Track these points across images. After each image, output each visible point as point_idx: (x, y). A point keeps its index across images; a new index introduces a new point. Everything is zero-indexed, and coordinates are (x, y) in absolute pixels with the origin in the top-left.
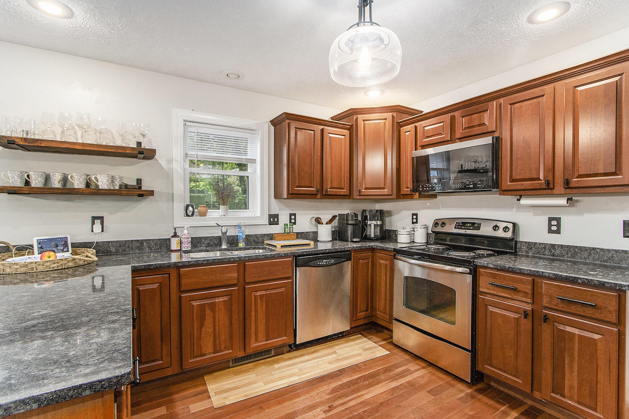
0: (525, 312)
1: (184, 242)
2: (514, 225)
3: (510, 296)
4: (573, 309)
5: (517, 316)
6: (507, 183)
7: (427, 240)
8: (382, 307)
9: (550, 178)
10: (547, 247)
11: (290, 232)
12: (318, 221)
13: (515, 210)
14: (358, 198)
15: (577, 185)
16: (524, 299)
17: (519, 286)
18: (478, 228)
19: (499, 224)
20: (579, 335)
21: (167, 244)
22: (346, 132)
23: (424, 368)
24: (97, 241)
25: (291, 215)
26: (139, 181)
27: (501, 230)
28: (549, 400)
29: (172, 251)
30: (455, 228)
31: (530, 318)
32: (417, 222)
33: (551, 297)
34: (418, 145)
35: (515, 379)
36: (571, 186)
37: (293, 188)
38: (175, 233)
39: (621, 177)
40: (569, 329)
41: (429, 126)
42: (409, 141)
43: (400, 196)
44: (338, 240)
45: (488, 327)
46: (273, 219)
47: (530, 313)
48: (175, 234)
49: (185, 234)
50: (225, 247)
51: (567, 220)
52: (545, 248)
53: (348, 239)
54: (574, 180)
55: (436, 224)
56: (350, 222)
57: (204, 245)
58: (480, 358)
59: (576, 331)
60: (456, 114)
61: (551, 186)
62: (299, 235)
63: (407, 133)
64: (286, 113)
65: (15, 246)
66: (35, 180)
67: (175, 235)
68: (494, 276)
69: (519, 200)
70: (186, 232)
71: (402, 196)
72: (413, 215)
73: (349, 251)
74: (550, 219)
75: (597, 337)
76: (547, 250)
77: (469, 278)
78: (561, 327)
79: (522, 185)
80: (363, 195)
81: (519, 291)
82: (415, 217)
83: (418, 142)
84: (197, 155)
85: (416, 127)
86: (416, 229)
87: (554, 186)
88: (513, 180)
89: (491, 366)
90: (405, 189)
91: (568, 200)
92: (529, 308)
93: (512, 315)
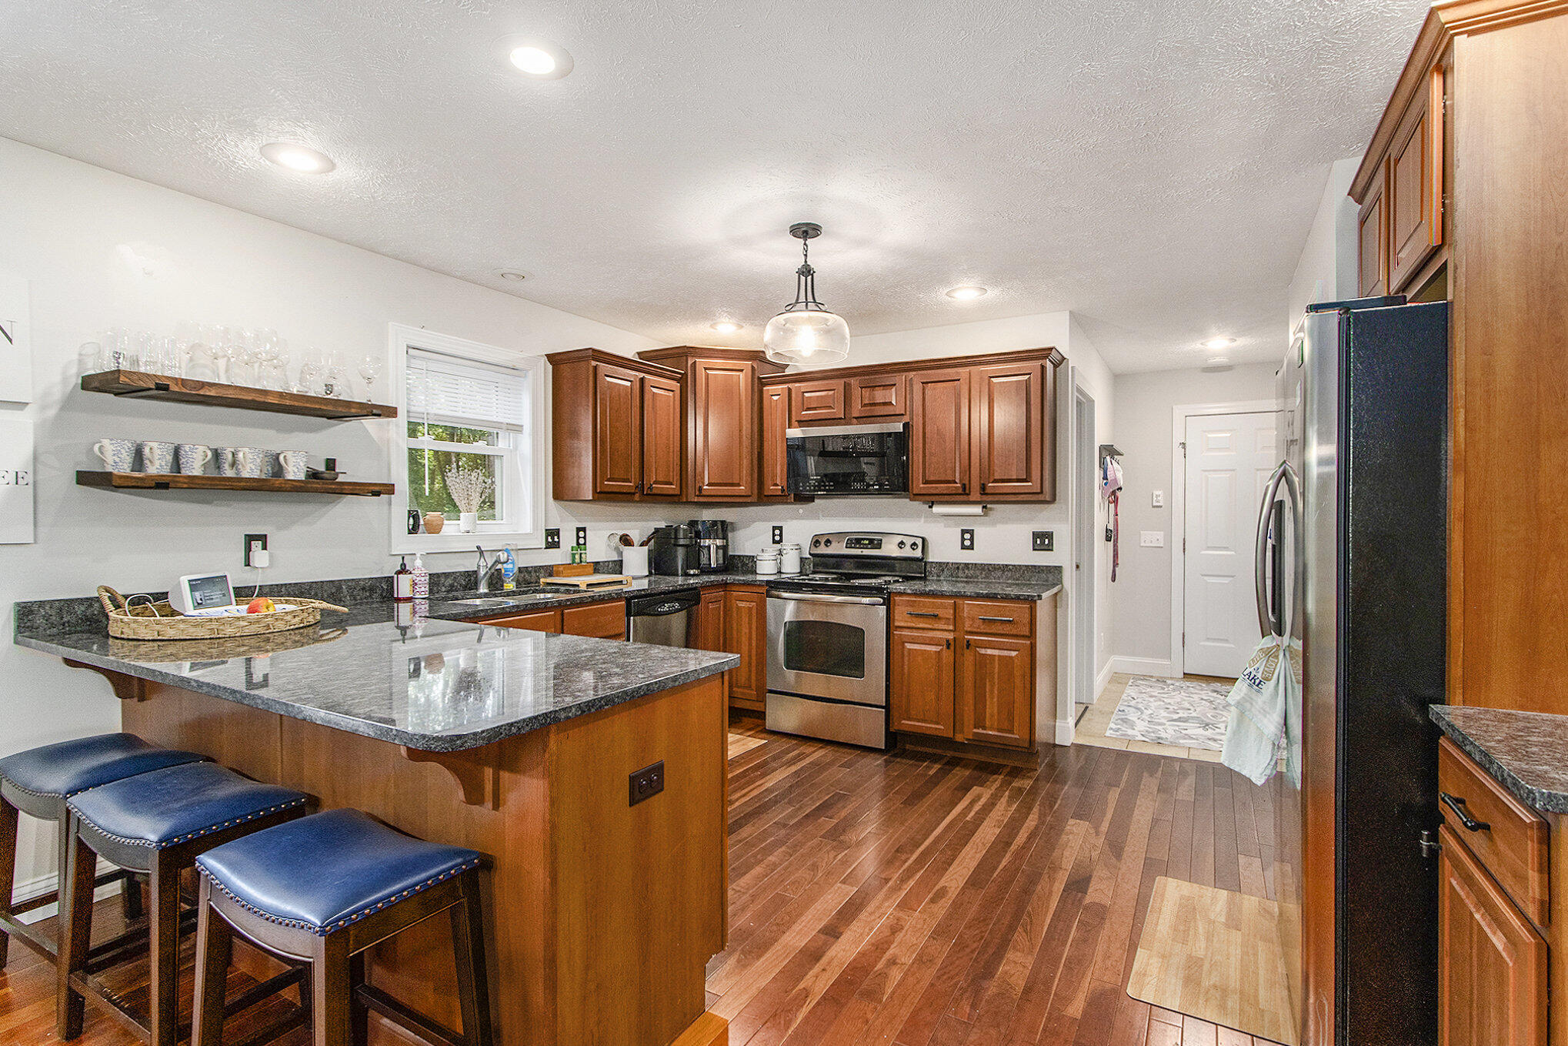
0: (948, 641)
1: (420, 582)
2: (924, 539)
3: (930, 626)
4: (994, 629)
5: (938, 649)
6: (918, 485)
7: (801, 569)
8: (744, 679)
9: (967, 483)
10: (960, 567)
11: (581, 562)
12: (626, 541)
13: (923, 520)
14: (696, 500)
15: (993, 492)
16: (945, 627)
17: (940, 612)
18: (879, 546)
19: (906, 540)
20: (999, 656)
21: (382, 587)
22: (675, 385)
23: (821, 748)
24: (261, 584)
25: (579, 530)
26: (331, 464)
27: (908, 547)
28: (971, 738)
29: (398, 600)
30: (846, 547)
31: (952, 648)
32: (781, 541)
33: (973, 619)
34: (794, 419)
35: (937, 726)
36: (986, 492)
37: (602, 483)
38: (403, 565)
39: (1030, 484)
40: (989, 652)
41: (812, 393)
42: (779, 413)
43: (763, 498)
44: (656, 574)
45: (906, 671)
46: (552, 538)
47: (952, 643)
48: (403, 567)
49: (420, 568)
50: (486, 591)
51: (981, 533)
52: (958, 568)
53: (678, 570)
54: (990, 485)
55: (816, 543)
56: (682, 542)
57: (444, 589)
58: (895, 713)
59: (996, 652)
60: (852, 381)
61: (967, 492)
62: (597, 567)
63: (775, 398)
64: (594, 350)
65: (126, 597)
66: (159, 459)
67: (403, 570)
68: (912, 604)
69: (931, 507)
70: (418, 563)
71: (765, 499)
72: (774, 528)
73: (696, 588)
74: (964, 532)
75: (1014, 654)
76: (961, 572)
77: (882, 610)
78: (983, 651)
79: (937, 488)
80: (704, 496)
81: (940, 618)
82: (777, 532)
83: (793, 413)
84: (427, 414)
85: (790, 390)
86: (785, 551)
87: (970, 492)
88: (926, 482)
89: (909, 719)
90: (771, 488)
91: (983, 507)
92: (951, 636)
93: (934, 648)
